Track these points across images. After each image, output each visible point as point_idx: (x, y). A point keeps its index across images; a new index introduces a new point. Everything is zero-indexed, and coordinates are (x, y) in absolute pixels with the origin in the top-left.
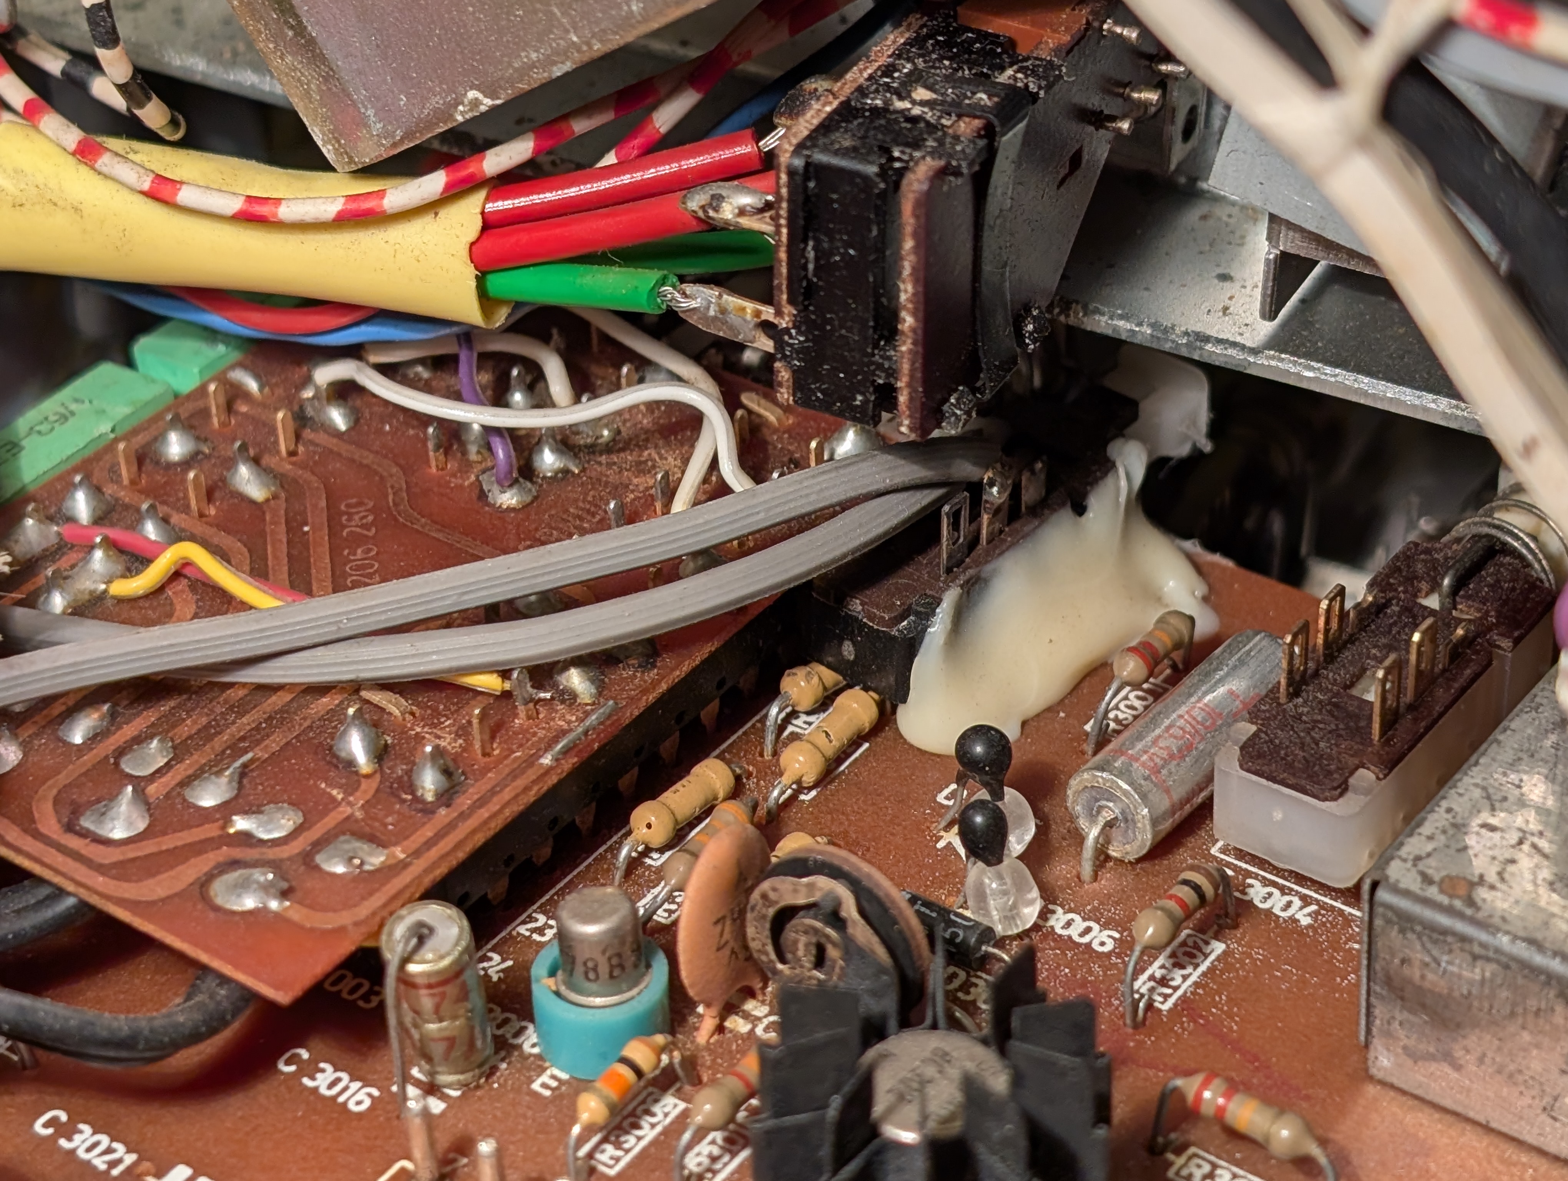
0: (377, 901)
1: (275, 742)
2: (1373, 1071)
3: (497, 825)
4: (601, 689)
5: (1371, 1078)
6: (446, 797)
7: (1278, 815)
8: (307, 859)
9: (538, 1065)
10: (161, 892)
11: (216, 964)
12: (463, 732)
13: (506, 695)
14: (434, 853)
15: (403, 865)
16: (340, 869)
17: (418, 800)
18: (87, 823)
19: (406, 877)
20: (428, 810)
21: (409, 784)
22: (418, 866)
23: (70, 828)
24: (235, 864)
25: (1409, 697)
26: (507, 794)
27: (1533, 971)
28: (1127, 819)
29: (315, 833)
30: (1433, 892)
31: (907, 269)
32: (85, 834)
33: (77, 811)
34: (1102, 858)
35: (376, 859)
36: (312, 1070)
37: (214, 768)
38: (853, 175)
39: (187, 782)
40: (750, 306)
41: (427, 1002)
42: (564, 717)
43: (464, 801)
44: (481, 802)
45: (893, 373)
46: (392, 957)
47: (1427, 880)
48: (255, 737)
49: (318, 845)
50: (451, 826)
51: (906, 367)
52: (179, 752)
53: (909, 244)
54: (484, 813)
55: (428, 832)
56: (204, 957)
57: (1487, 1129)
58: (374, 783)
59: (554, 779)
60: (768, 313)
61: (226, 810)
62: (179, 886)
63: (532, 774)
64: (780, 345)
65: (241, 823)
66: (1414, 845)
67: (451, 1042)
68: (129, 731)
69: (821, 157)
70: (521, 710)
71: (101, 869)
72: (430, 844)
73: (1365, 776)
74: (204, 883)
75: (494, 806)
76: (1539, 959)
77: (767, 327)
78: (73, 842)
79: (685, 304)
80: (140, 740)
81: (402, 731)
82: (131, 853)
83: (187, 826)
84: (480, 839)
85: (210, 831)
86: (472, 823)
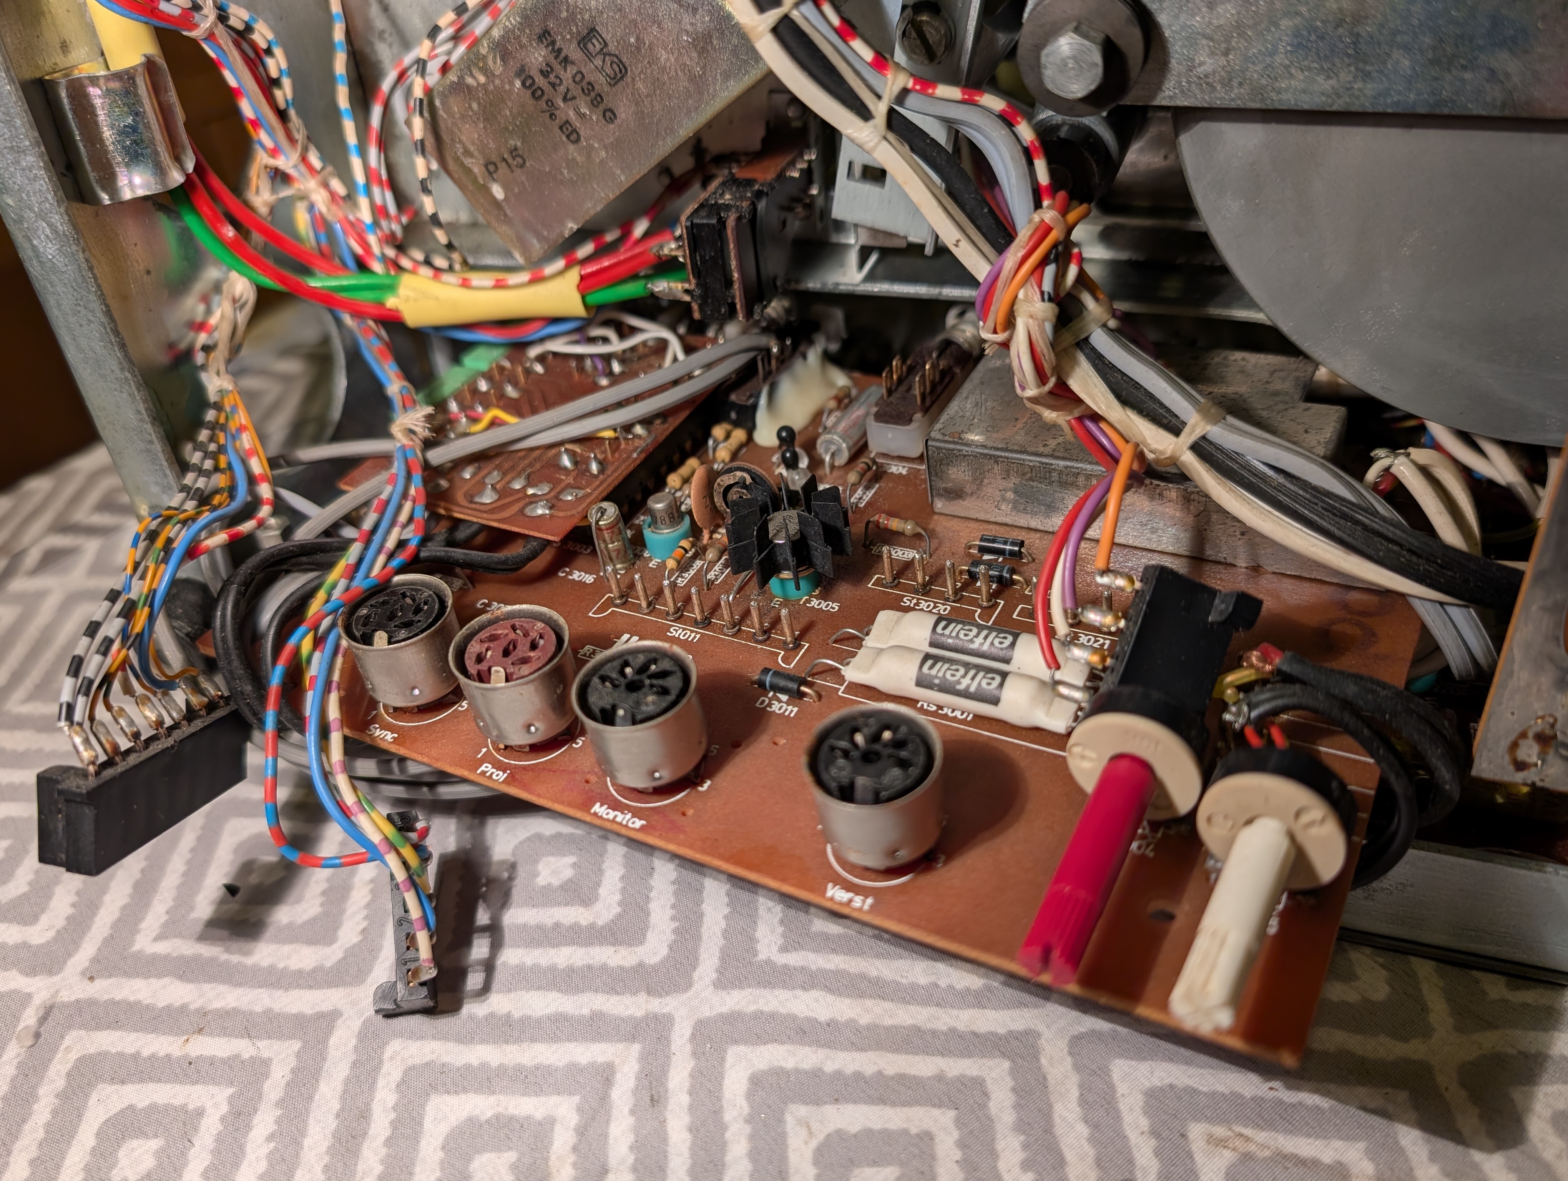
0: (584, 505)
1: (538, 466)
2: (936, 510)
3: (621, 478)
4: (649, 432)
5: (935, 513)
6: (602, 471)
7: (890, 435)
8: (557, 497)
9: (650, 559)
10: (507, 515)
11: (531, 533)
12: (604, 452)
13: (617, 438)
14: (601, 489)
15: (590, 494)
16: (570, 498)
17: (592, 475)
18: (477, 499)
19: (593, 497)
20: (596, 477)
21: (588, 470)
22: (596, 494)
23: (471, 502)
24: (531, 503)
25: (928, 390)
26: (623, 467)
27: (985, 455)
28: (839, 450)
29: (558, 490)
30: (947, 438)
31: (732, 255)
32: (476, 503)
33: (472, 496)
34: (833, 467)
35: (581, 493)
36: (571, 573)
37: (519, 475)
38: (707, 225)
39: (509, 482)
40: (680, 286)
41: (607, 535)
42: (637, 443)
43: (608, 472)
44: (615, 471)
45: (733, 297)
46: (593, 521)
47: (944, 435)
48: (531, 465)
49: (560, 493)
50: (605, 480)
51: (738, 294)
52: (504, 474)
53: (732, 246)
54: (616, 474)
55: (597, 483)
56: (527, 532)
57: (977, 520)
58: (576, 472)
59: (638, 462)
60: (686, 286)
61: (524, 488)
62: (513, 512)
63: (630, 461)
64: (692, 297)
65: (530, 491)
66: (938, 426)
67: (618, 551)
68: (485, 471)
69: (696, 221)
70: (622, 442)
71: (485, 512)
72: (598, 486)
73: (918, 416)
74: (522, 511)
75: (619, 472)
76: (986, 451)
77: (687, 291)
78: (473, 506)
79: (657, 290)
80: (490, 473)
81: (581, 455)
82: (494, 505)
83: (511, 495)
84: (616, 483)
85: (520, 495)
86: (612, 478)
